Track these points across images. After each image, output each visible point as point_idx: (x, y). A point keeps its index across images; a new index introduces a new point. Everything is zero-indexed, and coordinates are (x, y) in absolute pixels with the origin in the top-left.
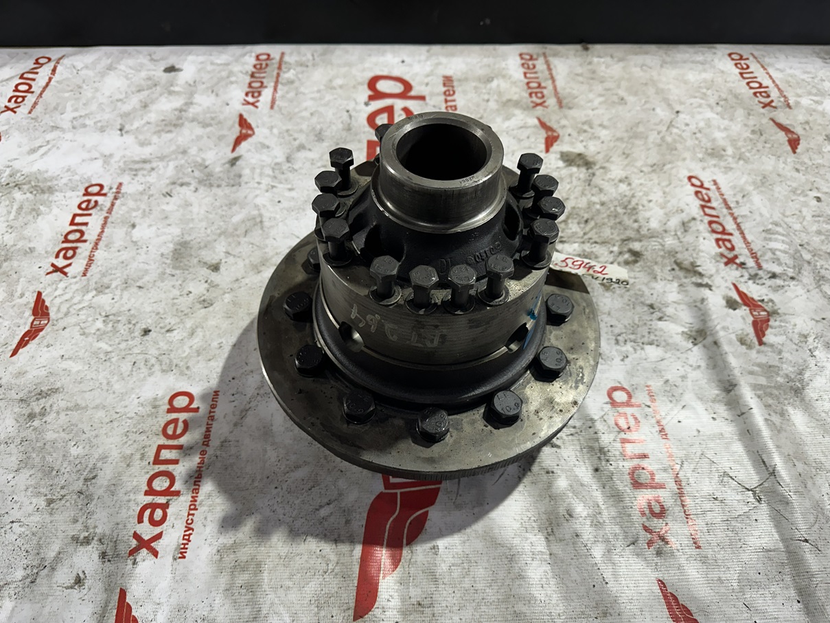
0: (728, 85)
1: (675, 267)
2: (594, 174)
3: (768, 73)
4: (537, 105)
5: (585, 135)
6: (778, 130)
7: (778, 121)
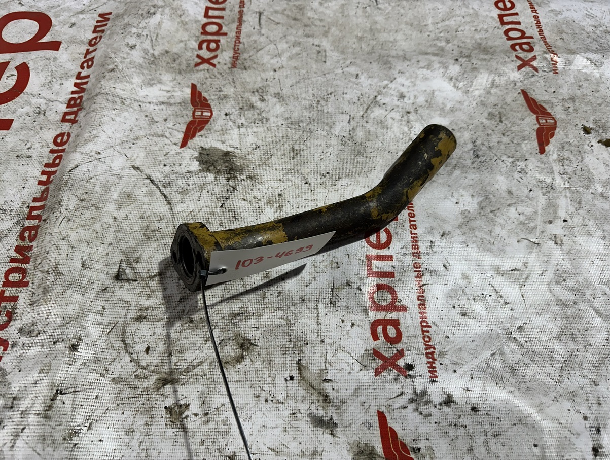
0: (477, 36)
1: (295, 373)
2: (234, 189)
3: (536, 17)
4: (204, 61)
5: (249, 114)
6: (529, 112)
7: (533, 95)
